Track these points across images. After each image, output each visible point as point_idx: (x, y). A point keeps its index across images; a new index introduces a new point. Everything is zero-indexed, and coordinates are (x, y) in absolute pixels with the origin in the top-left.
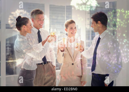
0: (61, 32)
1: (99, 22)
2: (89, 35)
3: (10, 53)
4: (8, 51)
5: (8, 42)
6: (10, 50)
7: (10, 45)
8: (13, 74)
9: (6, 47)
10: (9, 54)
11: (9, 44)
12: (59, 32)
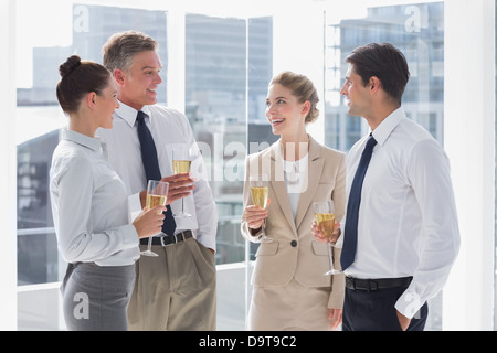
0: (230, 120)
1: (375, 78)
2: (338, 130)
3: (35, 200)
4: (27, 192)
5: (26, 158)
6: (32, 188)
7: (33, 170)
8: (46, 282)
9: (20, 177)
10: (31, 203)
11: (31, 165)
12: (223, 119)
